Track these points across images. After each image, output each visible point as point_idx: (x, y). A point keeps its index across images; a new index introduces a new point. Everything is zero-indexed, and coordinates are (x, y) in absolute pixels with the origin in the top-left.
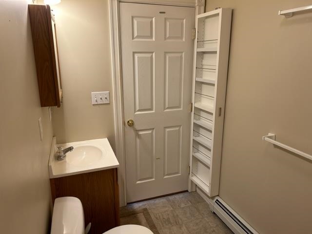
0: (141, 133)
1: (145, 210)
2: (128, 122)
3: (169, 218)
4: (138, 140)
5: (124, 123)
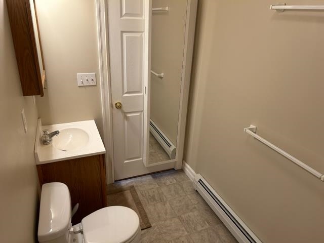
0: (129, 115)
1: (132, 187)
2: (116, 104)
3: (154, 195)
4: (126, 123)
5: (112, 106)
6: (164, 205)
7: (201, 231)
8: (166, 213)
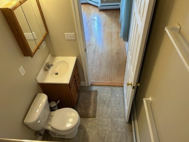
3: (106, 101)
6: (108, 108)
7: (119, 132)
8: (106, 114)
